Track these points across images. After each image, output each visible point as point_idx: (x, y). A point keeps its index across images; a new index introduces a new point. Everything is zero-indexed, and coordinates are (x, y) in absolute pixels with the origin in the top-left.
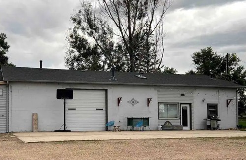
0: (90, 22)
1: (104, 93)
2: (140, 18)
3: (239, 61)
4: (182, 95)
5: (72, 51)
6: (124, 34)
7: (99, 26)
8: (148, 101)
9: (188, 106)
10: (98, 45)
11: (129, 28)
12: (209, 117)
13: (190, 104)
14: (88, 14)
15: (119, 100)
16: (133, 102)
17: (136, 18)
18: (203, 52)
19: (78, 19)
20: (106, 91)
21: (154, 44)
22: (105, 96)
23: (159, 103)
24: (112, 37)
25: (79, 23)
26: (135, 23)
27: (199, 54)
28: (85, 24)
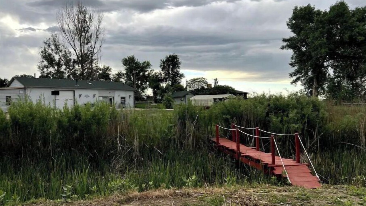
0: (56, 46)
1: (73, 92)
2: (87, 44)
3: (151, 66)
4: (109, 93)
5: (43, 62)
6: (78, 54)
7: (62, 49)
8: (94, 96)
9: (112, 98)
10: (61, 58)
11: (81, 51)
12: (121, 103)
13: (113, 97)
14: (55, 41)
15: (80, 96)
16: (87, 96)
17: (85, 44)
18: (129, 59)
19: (48, 43)
20: (74, 91)
21: (96, 59)
22: (73, 94)
23: (99, 97)
24: (70, 56)
25: (49, 46)
26: (84, 47)
27: (126, 59)
28: (53, 47)
